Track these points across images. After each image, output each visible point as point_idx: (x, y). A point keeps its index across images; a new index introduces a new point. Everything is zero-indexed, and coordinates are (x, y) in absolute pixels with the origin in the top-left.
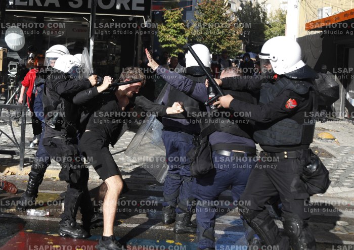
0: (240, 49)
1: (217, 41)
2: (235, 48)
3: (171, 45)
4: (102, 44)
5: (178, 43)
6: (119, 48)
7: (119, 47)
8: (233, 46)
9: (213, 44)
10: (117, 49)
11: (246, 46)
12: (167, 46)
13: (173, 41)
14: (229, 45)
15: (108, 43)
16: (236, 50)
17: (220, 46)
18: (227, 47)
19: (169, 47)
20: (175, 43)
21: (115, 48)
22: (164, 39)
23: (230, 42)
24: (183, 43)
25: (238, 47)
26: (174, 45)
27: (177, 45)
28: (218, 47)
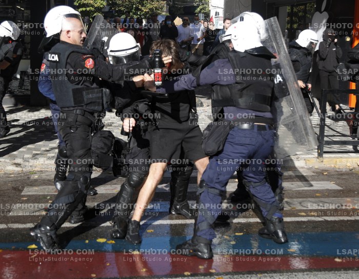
0: (164, 11)
1: (139, 3)
2: (158, 10)
3: (88, 9)
4: (8, 8)
5: (96, 5)
6: (27, 13)
7: (29, 12)
8: (156, 8)
9: (134, 6)
10: (25, 14)
11: (169, 8)
12: (84, 9)
13: (90, 4)
14: (152, 6)
15: (14, 8)
16: (159, 12)
17: (143, 8)
18: (150, 9)
19: (86, 10)
20: (92, 6)
21: (23, 14)
22: (79, 2)
23: (153, 3)
24: (102, 6)
25: (162, 8)
26: (91, 8)
27: (95, 8)
28: (140, 10)
